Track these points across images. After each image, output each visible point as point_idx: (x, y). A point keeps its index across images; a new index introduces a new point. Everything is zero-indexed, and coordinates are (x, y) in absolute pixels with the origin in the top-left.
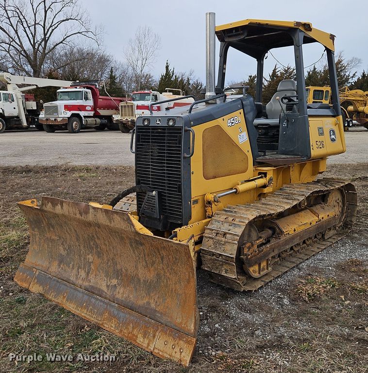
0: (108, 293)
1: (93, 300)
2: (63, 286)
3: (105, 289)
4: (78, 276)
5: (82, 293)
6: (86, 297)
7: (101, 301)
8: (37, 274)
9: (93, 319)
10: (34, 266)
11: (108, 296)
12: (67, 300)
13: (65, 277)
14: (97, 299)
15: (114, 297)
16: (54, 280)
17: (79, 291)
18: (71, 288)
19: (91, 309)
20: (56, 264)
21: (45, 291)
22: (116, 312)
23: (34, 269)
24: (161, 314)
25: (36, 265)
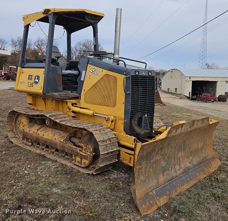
0: (191, 165)
1: (190, 174)
2: (174, 183)
3: (189, 165)
4: (176, 171)
5: (184, 176)
6: (186, 176)
7: (192, 171)
8: (155, 193)
9: (196, 181)
10: (148, 192)
11: (192, 167)
12: (182, 186)
13: (170, 178)
14: (190, 172)
15: (194, 165)
16: (167, 185)
17: (182, 177)
18: (178, 179)
19: (192, 178)
20: (161, 176)
21: (169, 195)
22: (199, 170)
23: (150, 193)
24: (207, 156)
25: (148, 190)
